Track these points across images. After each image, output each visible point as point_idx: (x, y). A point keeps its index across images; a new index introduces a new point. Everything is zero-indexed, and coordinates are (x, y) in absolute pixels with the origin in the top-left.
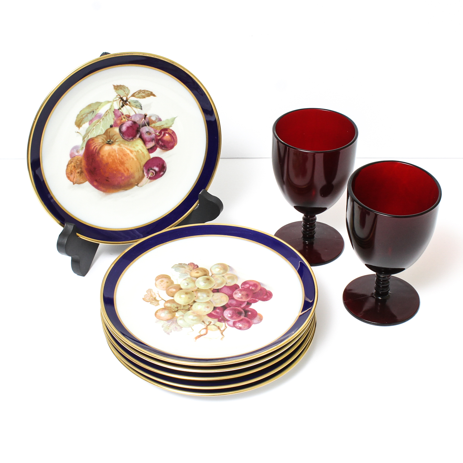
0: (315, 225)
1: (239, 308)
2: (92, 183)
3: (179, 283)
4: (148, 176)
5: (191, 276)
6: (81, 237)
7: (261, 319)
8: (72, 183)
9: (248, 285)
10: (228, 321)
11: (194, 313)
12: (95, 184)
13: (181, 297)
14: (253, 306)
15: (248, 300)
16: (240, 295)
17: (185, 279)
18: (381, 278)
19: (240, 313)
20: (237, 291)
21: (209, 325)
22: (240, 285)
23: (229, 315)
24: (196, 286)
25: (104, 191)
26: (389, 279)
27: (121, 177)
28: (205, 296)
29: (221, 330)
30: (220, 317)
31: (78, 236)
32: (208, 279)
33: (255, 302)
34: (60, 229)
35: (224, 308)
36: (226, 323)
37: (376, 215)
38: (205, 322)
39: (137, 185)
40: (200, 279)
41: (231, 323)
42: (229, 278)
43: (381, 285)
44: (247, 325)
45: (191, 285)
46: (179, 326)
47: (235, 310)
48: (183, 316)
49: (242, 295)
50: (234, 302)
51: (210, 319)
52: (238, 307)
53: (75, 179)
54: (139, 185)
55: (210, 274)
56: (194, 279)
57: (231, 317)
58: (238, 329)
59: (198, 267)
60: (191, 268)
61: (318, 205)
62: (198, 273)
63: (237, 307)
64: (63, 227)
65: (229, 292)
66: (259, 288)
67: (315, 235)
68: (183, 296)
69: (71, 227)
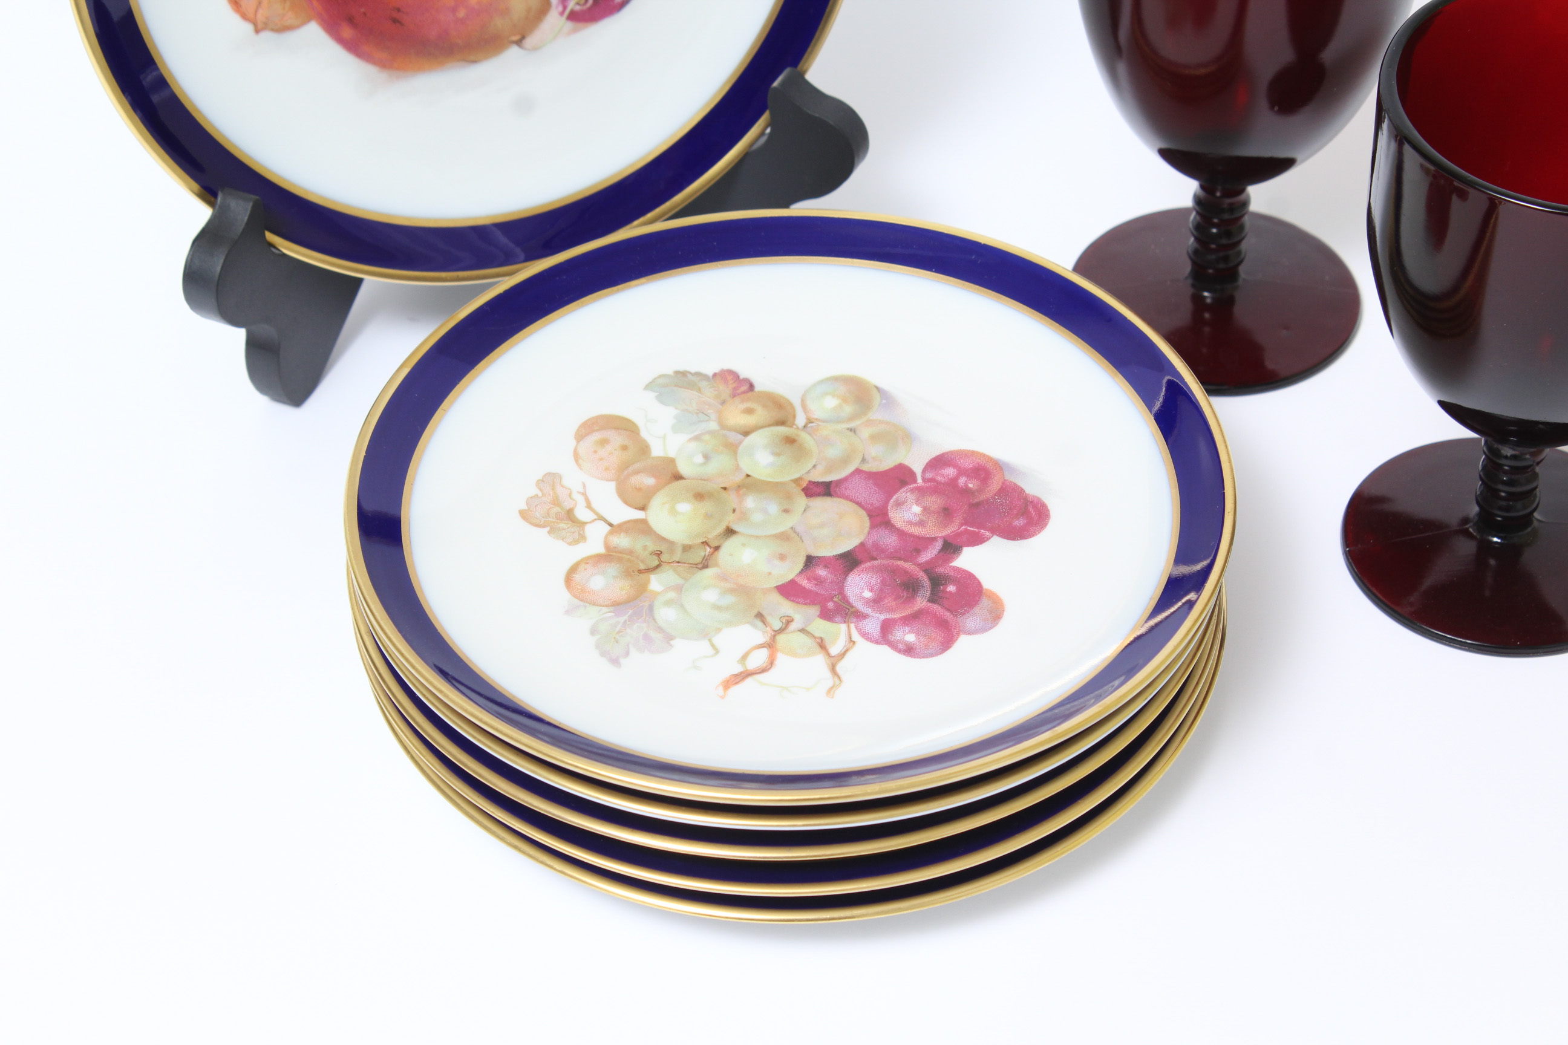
0: (1242, 228)
1: (907, 566)
2: (332, 28)
3: (671, 454)
4: (565, 8)
5: (723, 426)
6: (286, 248)
7: (996, 614)
8: (248, 27)
9: (950, 472)
10: (860, 616)
11: (723, 577)
12: (347, 32)
13: (673, 512)
14: (969, 559)
15: (948, 531)
16: (917, 509)
17: (697, 438)
18: (1506, 457)
19: (911, 587)
20: (903, 494)
21: (781, 631)
22: (918, 468)
23: (868, 594)
24: (738, 468)
25: (383, 65)
26: (1538, 463)
27: (454, 10)
28: (774, 508)
29: (828, 654)
30: (831, 599)
31: (271, 245)
32: (790, 441)
33: (976, 540)
34: (200, 214)
35: (850, 561)
36: (852, 626)
37: (1493, 205)
38: (769, 619)
39: (519, 43)
40: (759, 439)
41: (872, 626)
42: (875, 438)
43: (1500, 487)
44: (938, 635)
45: (720, 463)
46: (660, 629)
47: (894, 571)
48: (679, 589)
49: (925, 509)
50: (890, 540)
51: (787, 607)
52: (906, 560)
53: (260, 12)
54: (529, 42)
55: (801, 421)
56: (734, 437)
57: (876, 602)
58: (900, 651)
59: (751, 387)
60: (725, 390)
61: (1254, 148)
62: (749, 411)
63: (900, 559)
64: (211, 204)
65: (875, 498)
66: (994, 486)
67: (1242, 269)
68: (685, 507)
69: (241, 208)
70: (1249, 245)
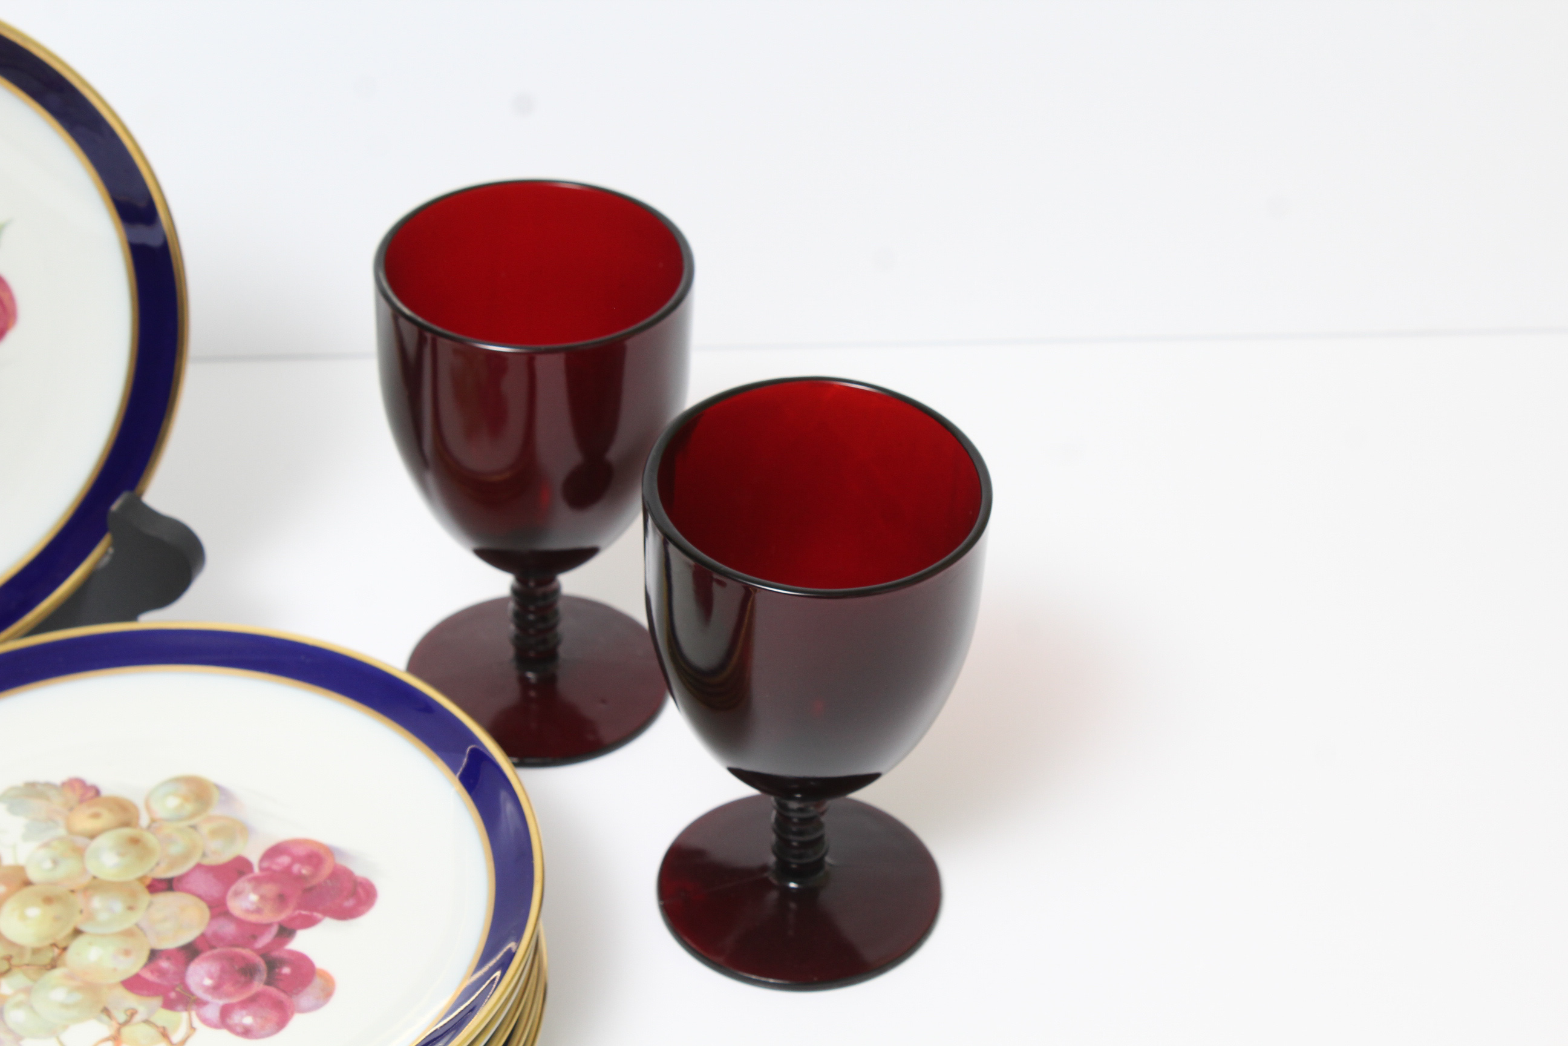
0: (556, 613)
1: (246, 952)
3: (21, 861)
5: (71, 831)
7: (328, 992)
9: (285, 860)
10: (200, 1003)
11: (71, 976)
13: (23, 917)
14: (303, 942)
15: (283, 916)
16: (254, 898)
17: (46, 845)
18: (793, 810)
19: (248, 972)
20: (242, 884)
21: (126, 1023)
22: (254, 857)
23: (208, 982)
24: (84, 871)
26: (823, 813)
28: (119, 906)
29: (170, 1042)
30: (173, 988)
32: (135, 841)
33: (309, 922)
35: (191, 952)
36: (193, 1013)
38: (115, 1013)
40: (105, 841)
41: (212, 1011)
42: (215, 833)
43: (791, 837)
44: (273, 1016)
45: (69, 867)
46: (10, 1031)
47: (232, 959)
48: (28, 991)
49: (263, 898)
50: (228, 929)
51: (131, 1000)
52: (244, 946)
55: (144, 821)
56: (81, 841)
57: (216, 989)
58: (237, 1034)
59: (97, 792)
60: (73, 797)
61: (559, 542)
62: (96, 816)
63: (238, 946)
65: (212, 888)
66: (326, 870)
67: (562, 651)
68: (35, 912)
70: (567, 626)
